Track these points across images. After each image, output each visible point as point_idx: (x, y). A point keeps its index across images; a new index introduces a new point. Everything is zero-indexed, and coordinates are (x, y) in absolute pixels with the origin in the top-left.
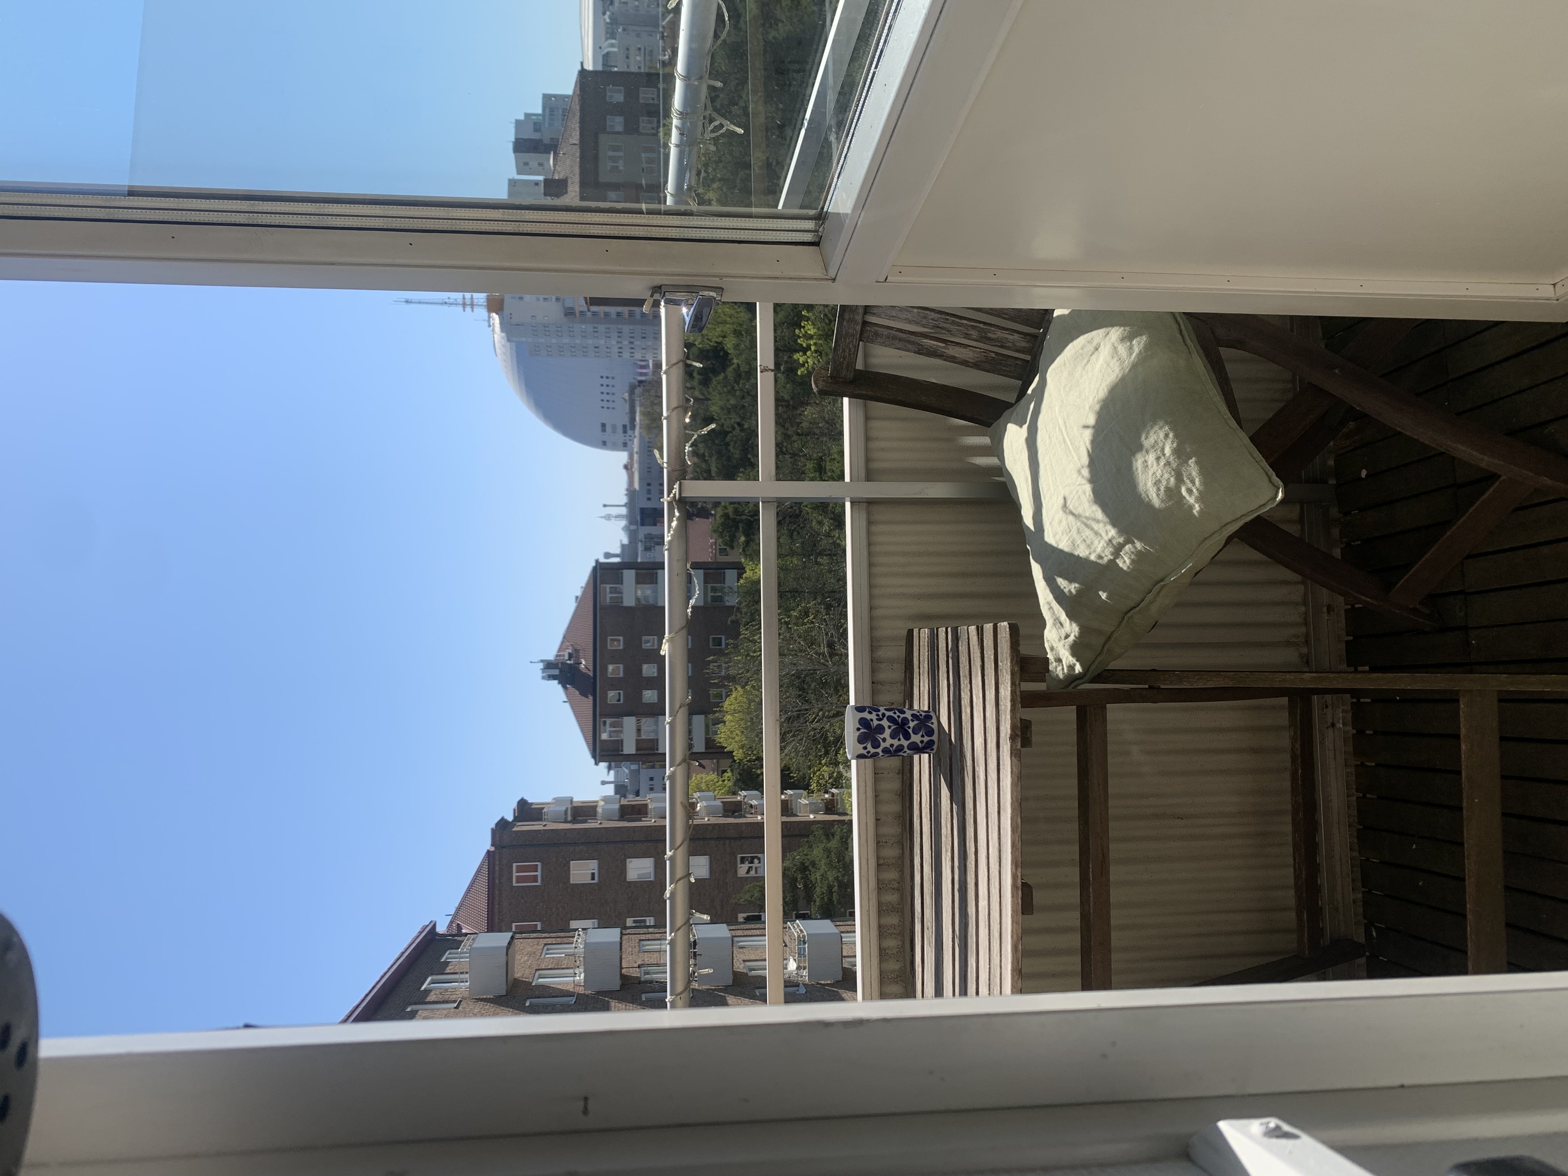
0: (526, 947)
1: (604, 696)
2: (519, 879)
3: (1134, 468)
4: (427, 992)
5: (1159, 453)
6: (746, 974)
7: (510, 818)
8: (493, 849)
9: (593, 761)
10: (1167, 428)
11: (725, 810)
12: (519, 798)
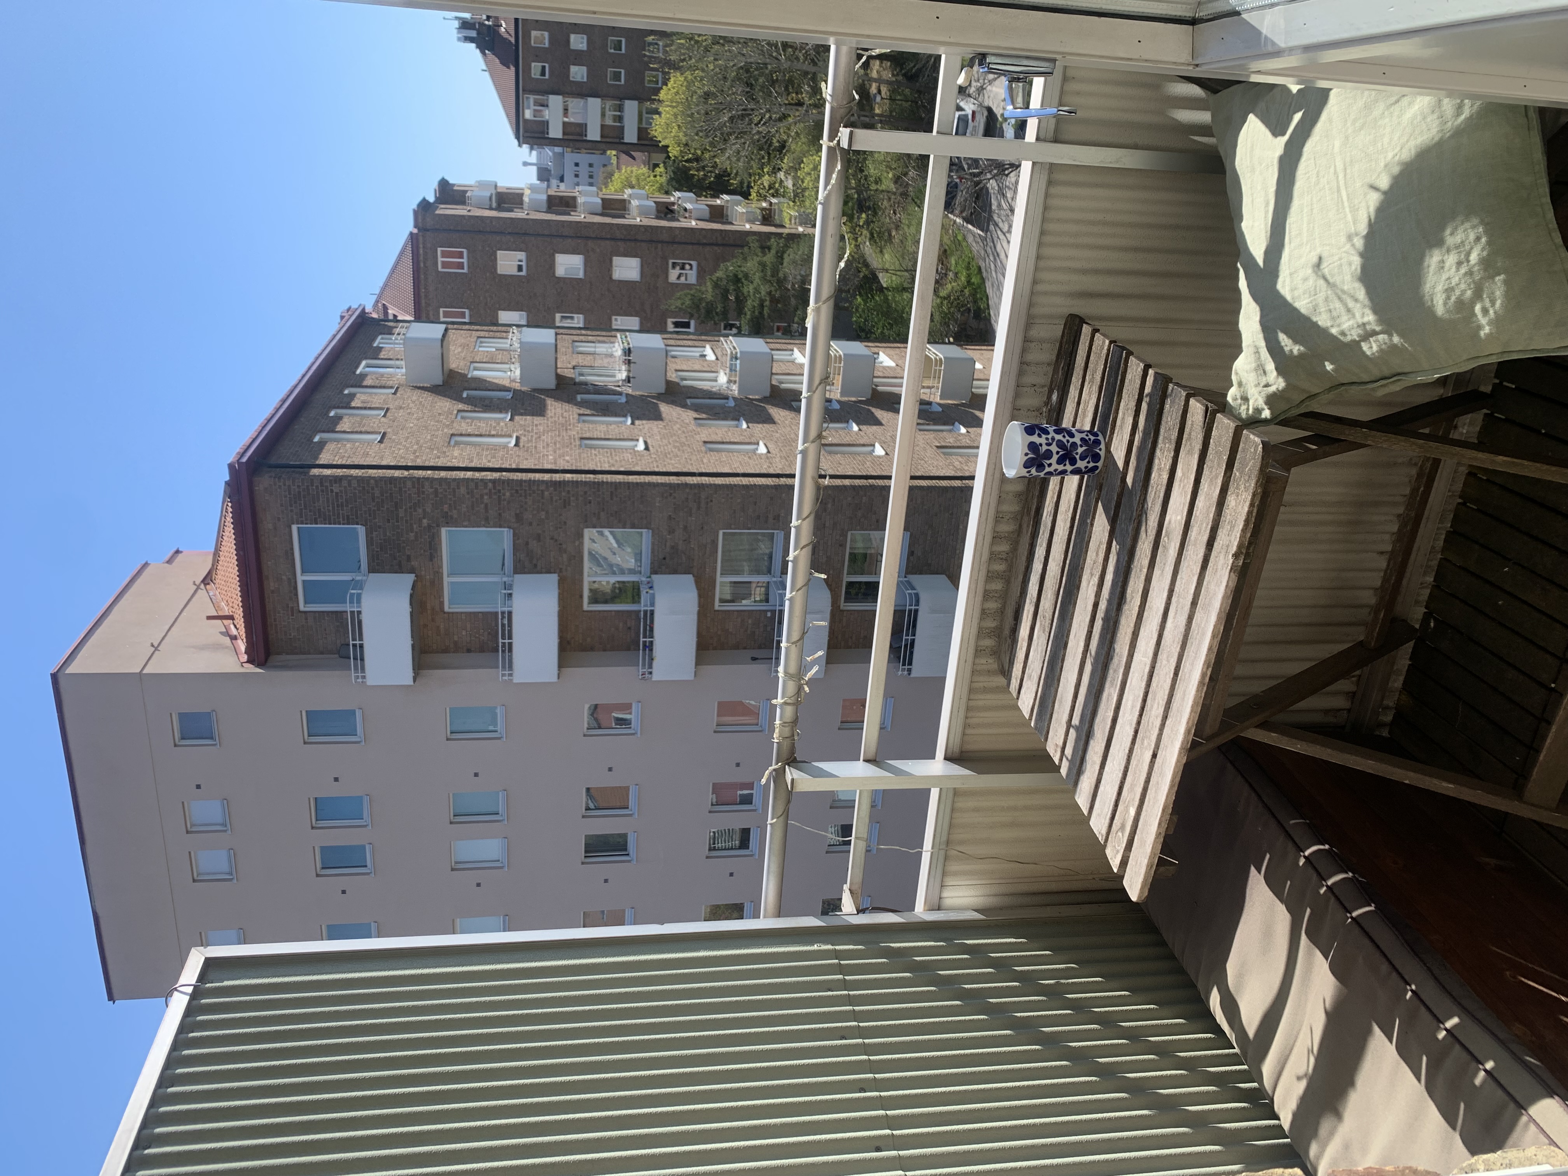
0: (459, 340)
1: (528, 69)
2: (444, 265)
3: (1426, 264)
4: (363, 376)
5: (1463, 256)
6: (678, 384)
7: (431, 199)
8: (415, 231)
9: (516, 142)
10: (1481, 230)
11: (658, 211)
12: (439, 178)
